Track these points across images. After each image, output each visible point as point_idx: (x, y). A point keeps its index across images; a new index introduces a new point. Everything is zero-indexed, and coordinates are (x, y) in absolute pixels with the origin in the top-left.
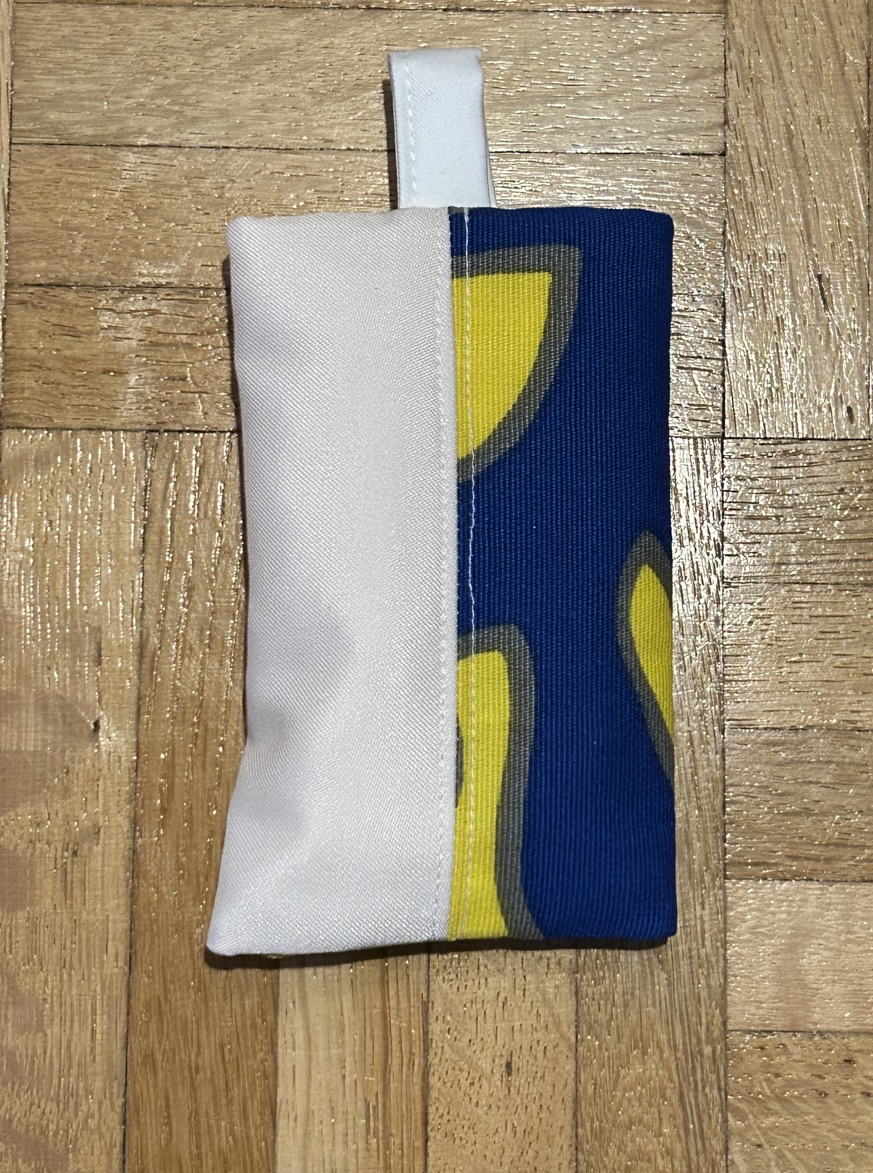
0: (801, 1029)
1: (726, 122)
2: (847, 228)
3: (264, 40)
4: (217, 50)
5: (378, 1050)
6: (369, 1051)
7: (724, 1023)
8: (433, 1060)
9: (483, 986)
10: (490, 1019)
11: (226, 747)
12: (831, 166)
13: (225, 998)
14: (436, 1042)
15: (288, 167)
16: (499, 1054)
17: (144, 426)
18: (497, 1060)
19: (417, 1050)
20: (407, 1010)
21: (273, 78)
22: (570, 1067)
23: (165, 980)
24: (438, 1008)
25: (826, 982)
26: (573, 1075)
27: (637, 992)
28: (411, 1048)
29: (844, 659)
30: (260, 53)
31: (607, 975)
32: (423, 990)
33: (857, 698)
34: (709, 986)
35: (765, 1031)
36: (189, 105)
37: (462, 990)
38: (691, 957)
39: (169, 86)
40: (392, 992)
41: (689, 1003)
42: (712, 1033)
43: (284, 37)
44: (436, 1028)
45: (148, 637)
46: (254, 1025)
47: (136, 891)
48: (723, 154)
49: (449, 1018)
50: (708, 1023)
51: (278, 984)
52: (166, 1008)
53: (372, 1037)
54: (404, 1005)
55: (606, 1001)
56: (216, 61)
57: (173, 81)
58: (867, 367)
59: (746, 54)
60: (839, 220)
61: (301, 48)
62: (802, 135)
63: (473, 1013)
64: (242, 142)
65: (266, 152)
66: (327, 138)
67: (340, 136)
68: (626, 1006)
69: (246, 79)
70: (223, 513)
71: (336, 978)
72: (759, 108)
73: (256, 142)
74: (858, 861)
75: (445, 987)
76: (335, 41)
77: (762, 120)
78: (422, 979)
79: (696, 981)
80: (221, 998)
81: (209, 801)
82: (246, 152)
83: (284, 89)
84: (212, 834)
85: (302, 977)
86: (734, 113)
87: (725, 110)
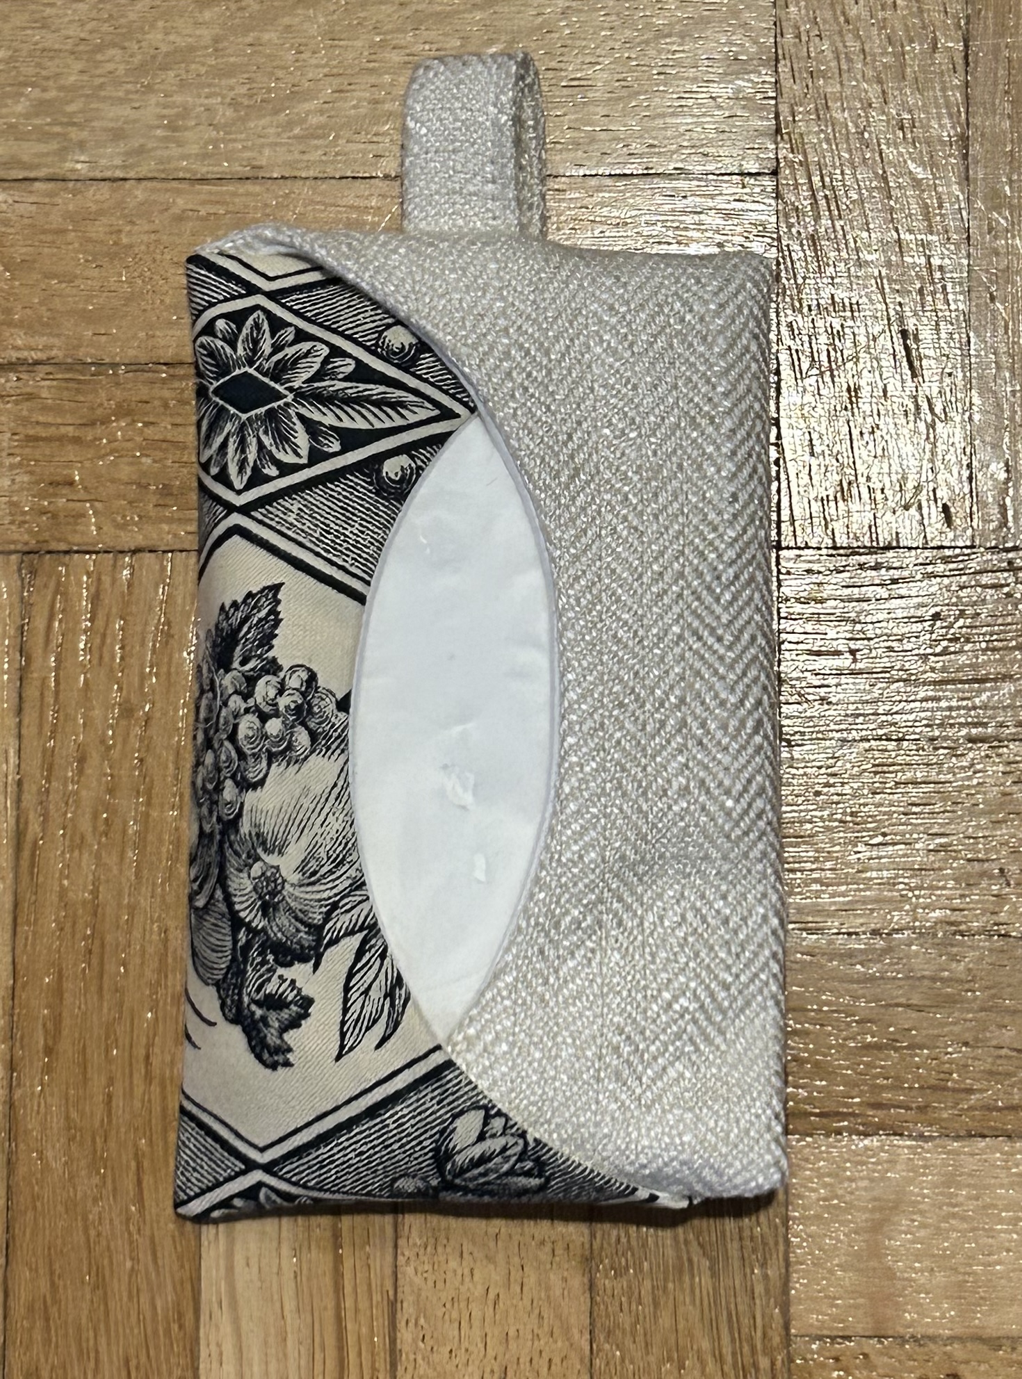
0: (890, 1333)
1: (778, 131)
2: (941, 268)
3: (172, 38)
4: (112, 52)
5: (331, 1365)
6: (318, 1365)
7: (787, 1327)
9: (467, 1279)
10: (476, 1323)
11: (131, 967)
12: (917, 183)
13: (130, 1297)
14: (407, 1354)
15: (204, 203)
16: (489, 1369)
17: (19, 547)
19: (382, 1365)
20: (368, 1313)
21: (183, 85)
23: (52, 1273)
24: (408, 1309)
25: (922, 1270)
27: (671, 1286)
28: (373, 1362)
29: (943, 840)
30: (167, 54)
31: (631, 1263)
32: (389, 1285)
33: (958, 892)
34: (766, 1277)
35: (842, 1337)
36: (74, 124)
37: (440, 1285)
38: (741, 1239)
39: (48, 101)
40: (348, 1289)
41: (739, 1299)
42: (771, 1339)
43: (198, 32)
44: (406, 1336)
45: (26, 823)
46: (168, 1331)
47: (14, 1158)
48: (775, 173)
49: (422, 1321)
50: (764, 1326)
51: (199, 1279)
52: (53, 1311)
53: (323, 1345)
54: (363, 1304)
55: (630, 1298)
56: (110, 66)
57: (52, 94)
58: (968, 451)
59: (804, 38)
60: (929, 257)
61: (220, 46)
62: (879, 145)
63: (455, 1315)
64: (143, 171)
65: (175, 184)
66: (255, 163)
67: (272, 159)
68: (656, 1304)
69: (149, 89)
70: (122, 658)
71: (275, 1270)
72: (822, 111)
73: (163, 171)
74: (963, 1109)
75: (418, 1280)
76: (266, 37)
77: (826, 126)
78: (388, 1271)
79: (748, 1271)
80: (125, 1295)
81: (107, 1038)
82: (149, 184)
83: (198, 101)
84: (111, 1081)
85: (230, 1269)
86: (790, 118)
87: (777, 114)
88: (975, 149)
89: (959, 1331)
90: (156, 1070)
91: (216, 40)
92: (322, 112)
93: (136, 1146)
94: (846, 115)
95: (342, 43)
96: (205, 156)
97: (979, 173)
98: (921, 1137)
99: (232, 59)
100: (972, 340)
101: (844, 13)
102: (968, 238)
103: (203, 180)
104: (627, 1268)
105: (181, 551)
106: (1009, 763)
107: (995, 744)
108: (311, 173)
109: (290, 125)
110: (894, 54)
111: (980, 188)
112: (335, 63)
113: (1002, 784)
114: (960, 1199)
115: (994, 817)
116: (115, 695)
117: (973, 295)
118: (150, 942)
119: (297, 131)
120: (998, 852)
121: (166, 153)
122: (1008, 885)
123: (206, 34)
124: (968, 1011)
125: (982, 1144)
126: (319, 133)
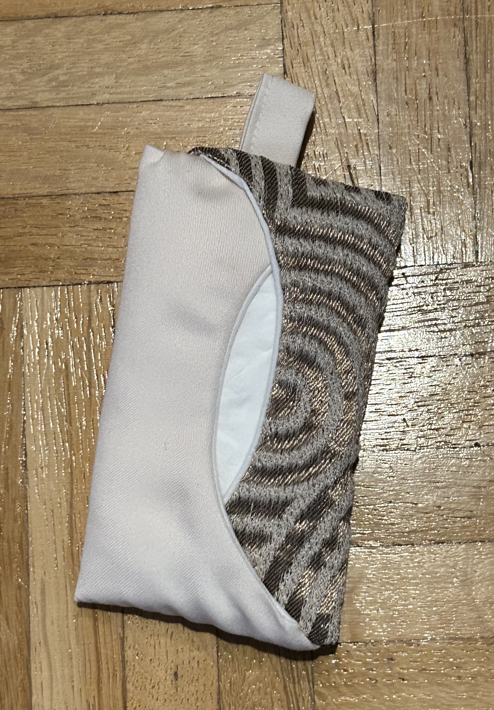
0: (359, 640)
1: (285, 73)
2: (365, 134)
5: (94, 669)
6: (88, 670)
8: (129, 673)
9: (157, 625)
10: (162, 646)
12: (352, 94)
14: (130, 664)
15: (10, 121)
16: (169, 667)
18: (169, 671)
19: (118, 668)
20: (111, 644)
22: (214, 672)
24: (129, 641)
26: (217, 678)
28: (114, 667)
29: (376, 407)
32: (120, 631)
33: (384, 431)
37: (145, 628)
40: (101, 633)
44: (129, 653)
46: (16, 658)
49: (137, 646)
51: (30, 632)
53: (90, 660)
59: (296, 28)
60: (359, 130)
61: (15, 45)
62: (334, 77)
63: (152, 641)
66: (34, 100)
67: (42, 98)
71: (65, 626)
72: (306, 62)
74: (389, 533)
75: (134, 627)
76: (37, 39)
77: (308, 70)
78: (120, 624)
85: (44, 627)
86: (291, 66)
87: (284, 66)
88: (380, 77)
91: (14, 42)
92: (65, 74)
94: (317, 63)
95: (73, 40)
96: (10, 98)
97: (382, 88)
98: (371, 547)
99: (21, 51)
100: (382, 168)
101: (314, 14)
102: (378, 119)
103: (10, 110)
105: (7, 288)
106: (406, 369)
107: (400, 360)
108: (62, 104)
109: (50, 81)
110: (339, 33)
111: (383, 95)
112: (70, 50)
115: (400, 395)
117: (381, 147)
119: (54, 84)
120: (402, 411)
122: (408, 426)
123: (8, 40)
124: (391, 487)
126: (64, 84)
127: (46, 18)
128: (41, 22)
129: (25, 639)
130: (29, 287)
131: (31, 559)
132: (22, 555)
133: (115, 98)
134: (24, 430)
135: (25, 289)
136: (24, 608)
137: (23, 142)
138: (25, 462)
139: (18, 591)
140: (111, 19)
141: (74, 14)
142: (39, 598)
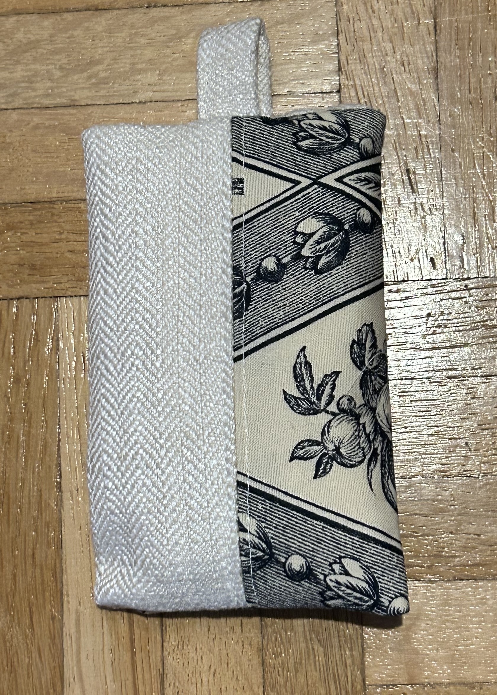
0: (417, 682)
1: (340, 69)
2: (426, 136)
3: (29, 36)
7: (364, 680)
9: (200, 662)
10: (205, 684)
11: (23, 510)
12: (412, 93)
13: (29, 677)
15: (48, 119)
20: (150, 682)
21: (35, 60)
24: (170, 678)
25: (433, 650)
27: (303, 662)
29: (436, 429)
30: (26, 45)
31: (283, 651)
32: (160, 666)
33: (445, 455)
34: (352, 656)
35: (392, 685)
37: (186, 664)
38: (339, 637)
40: (139, 669)
41: (339, 668)
42: (356, 688)
43: (41, 33)
44: (169, 691)
48: (339, 91)
49: (177, 684)
50: (352, 681)
51: (63, 666)
54: (147, 676)
55: (283, 669)
58: (442, 229)
59: (351, 22)
60: (419, 131)
61: (53, 39)
62: (392, 75)
63: (194, 680)
64: (16, 105)
65: (33, 110)
66: (73, 98)
67: (81, 96)
68: (297, 671)
69: (18, 62)
70: (14, 353)
71: (101, 660)
72: (362, 58)
73: (26, 104)
74: (450, 566)
75: (174, 663)
76: (76, 33)
77: (365, 67)
78: (159, 659)
79: (343, 653)
80: (26, 676)
81: (13, 545)
82: (19, 111)
83: (43, 68)
84: (15, 567)
85: (79, 661)
86: (346, 63)
87: (339, 61)
88: (442, 73)
89: (453, 680)
90: (38, 562)
91: (51, 36)
92: (106, 70)
93: (29, 600)
94: (375, 60)
95: (115, 35)
96: (47, 95)
97: (444, 86)
98: (430, 581)
99: (60, 46)
100: (443, 172)
101: (372, 7)
102: (439, 120)
103: (47, 108)
104: (281, 653)
105: (42, 298)
106: (469, 388)
107: (462, 378)
108: (102, 102)
109: (90, 77)
110: (397, 27)
111: (445, 93)
112: (111, 45)
113: (466, 399)
114: (451, 612)
115: (462, 416)
116: (12, 372)
117: (443, 149)
118: (33, 496)
119: (94, 81)
120: (464, 434)
121: (27, 95)
122: (470, 450)
123: (46, 34)
124: (452, 516)
125: (461, 584)
126: (105, 81)
127: (86, 10)
128: (81, 15)
129: (58, 674)
130: (66, 297)
131: (65, 587)
132: (56, 583)
133: (158, 96)
134: (59, 450)
135: (62, 298)
136: (57, 640)
137: (60, 142)
138: (60, 484)
139: (51, 622)
140: (154, 12)
141: (117, 6)
142: (73, 631)
